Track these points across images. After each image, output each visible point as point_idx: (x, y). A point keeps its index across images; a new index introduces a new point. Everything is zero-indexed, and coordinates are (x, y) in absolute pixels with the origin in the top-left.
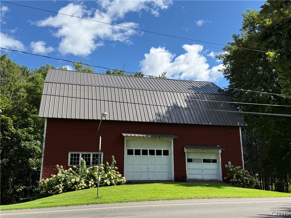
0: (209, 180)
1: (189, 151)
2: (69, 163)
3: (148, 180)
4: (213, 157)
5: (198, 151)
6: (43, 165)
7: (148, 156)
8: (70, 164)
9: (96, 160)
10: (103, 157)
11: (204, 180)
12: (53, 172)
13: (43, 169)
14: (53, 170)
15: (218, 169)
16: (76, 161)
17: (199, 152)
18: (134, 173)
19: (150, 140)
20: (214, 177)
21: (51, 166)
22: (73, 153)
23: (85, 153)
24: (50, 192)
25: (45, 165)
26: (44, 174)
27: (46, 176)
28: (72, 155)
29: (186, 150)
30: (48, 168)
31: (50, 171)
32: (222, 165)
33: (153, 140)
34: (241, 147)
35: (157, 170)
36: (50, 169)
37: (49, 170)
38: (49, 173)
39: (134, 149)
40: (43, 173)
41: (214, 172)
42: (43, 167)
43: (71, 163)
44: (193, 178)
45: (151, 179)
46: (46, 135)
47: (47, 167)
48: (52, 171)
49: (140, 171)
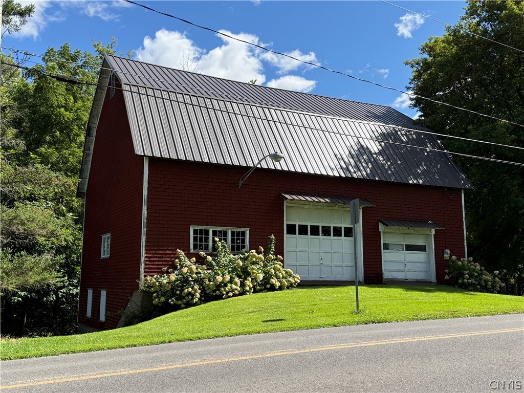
0: (415, 280)
1: (386, 230)
2: (191, 247)
3: (321, 279)
4: (420, 242)
5: (400, 230)
6: (146, 250)
7: (321, 237)
8: (194, 249)
9: (237, 243)
10: (249, 238)
11: (407, 281)
12: (164, 263)
13: (146, 257)
14: (164, 259)
15: (428, 262)
16: (204, 243)
17: (402, 232)
18: (298, 268)
19: (326, 208)
20: (421, 276)
21: (160, 252)
22: (198, 227)
23: (218, 229)
24: (173, 301)
25: (150, 250)
26: (148, 266)
27: (152, 270)
28: (195, 232)
29: (381, 228)
30: (155, 256)
31: (158, 261)
32: (435, 255)
33: (331, 208)
34: (463, 226)
35: (335, 263)
36: (158, 257)
37: (157, 259)
38: (158, 265)
39: (297, 224)
40: (145, 264)
41: (422, 267)
42: (146, 253)
43: (195, 247)
44: (390, 277)
45: (325, 278)
46: (148, 191)
47: (154, 254)
48: (162, 261)
49: (307, 263)
